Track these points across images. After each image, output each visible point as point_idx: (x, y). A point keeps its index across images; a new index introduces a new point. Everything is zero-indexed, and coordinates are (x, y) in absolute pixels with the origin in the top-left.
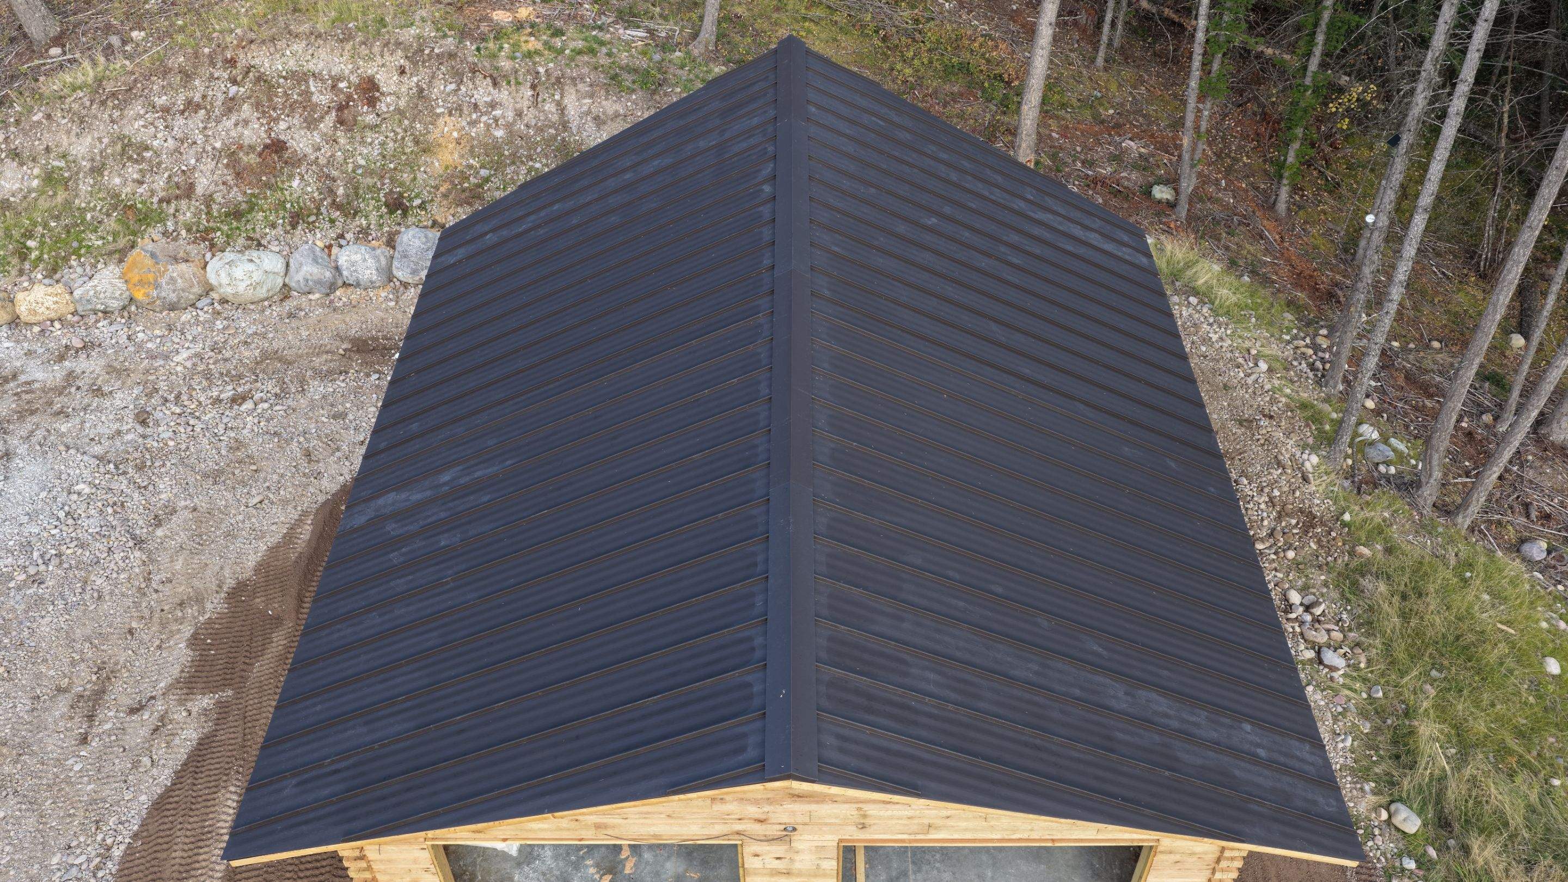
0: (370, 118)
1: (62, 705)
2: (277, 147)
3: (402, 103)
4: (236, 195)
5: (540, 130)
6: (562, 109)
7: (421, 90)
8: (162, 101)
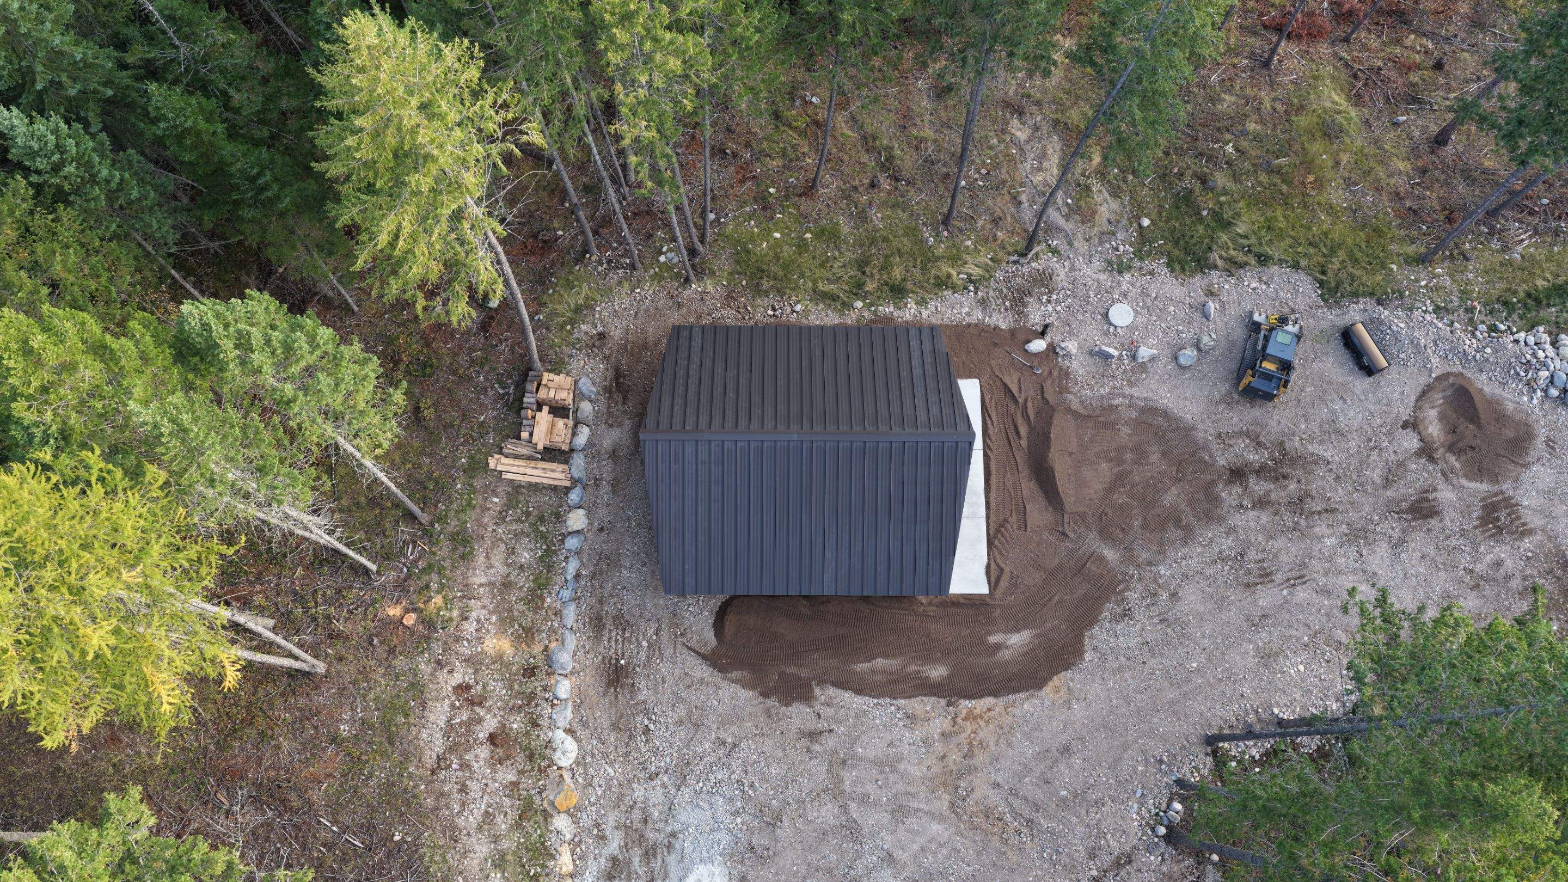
0: (479, 688)
1: (817, 747)
2: (492, 738)
3: (470, 671)
4: (521, 757)
5: (494, 597)
6: (481, 585)
7: (465, 660)
8: (457, 807)
